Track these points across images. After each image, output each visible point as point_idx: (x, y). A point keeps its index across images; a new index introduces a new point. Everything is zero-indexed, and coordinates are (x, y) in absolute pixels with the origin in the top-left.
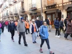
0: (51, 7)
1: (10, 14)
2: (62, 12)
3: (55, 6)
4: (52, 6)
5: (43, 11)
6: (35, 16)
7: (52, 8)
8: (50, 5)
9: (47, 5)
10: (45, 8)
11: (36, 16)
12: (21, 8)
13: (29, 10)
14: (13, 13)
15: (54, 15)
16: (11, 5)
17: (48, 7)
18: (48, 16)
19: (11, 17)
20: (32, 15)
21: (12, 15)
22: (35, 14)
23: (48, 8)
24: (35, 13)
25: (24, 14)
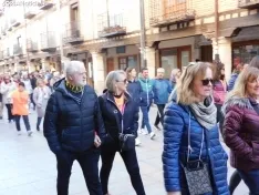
0: (175, 27)
1: (28, 50)
3: (191, 24)
4: (178, 23)
5: (148, 41)
6: (119, 58)
7: (179, 30)
8: (173, 18)
9: (162, 20)
10: (156, 31)
11: (123, 58)
12: (69, 27)
13: (97, 37)
14: (40, 48)
16: (31, 17)
17: (166, 27)
18: (164, 58)
19: (33, 60)
20: (109, 56)
21: (34, 52)
22: (118, 52)
23: (164, 29)
24: (117, 48)
25: (80, 50)
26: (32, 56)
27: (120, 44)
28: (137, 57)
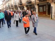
1: (11, 6)
2: (51, 4)
5: (37, 4)
7: (43, 1)
10: (38, 1)
12: (19, 1)
13: (25, 3)
15: (45, 7)
20: (28, 7)
21: (12, 6)
22: (30, 6)
23: (40, 1)
25: (22, 6)
26: (12, 7)
27: (30, 4)
28: (34, 7)
